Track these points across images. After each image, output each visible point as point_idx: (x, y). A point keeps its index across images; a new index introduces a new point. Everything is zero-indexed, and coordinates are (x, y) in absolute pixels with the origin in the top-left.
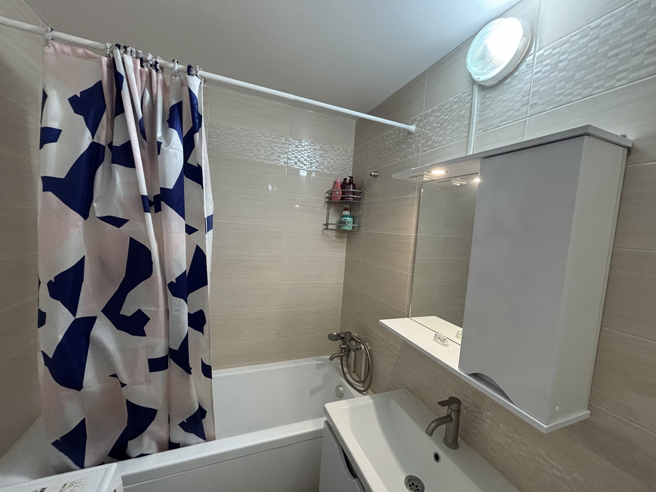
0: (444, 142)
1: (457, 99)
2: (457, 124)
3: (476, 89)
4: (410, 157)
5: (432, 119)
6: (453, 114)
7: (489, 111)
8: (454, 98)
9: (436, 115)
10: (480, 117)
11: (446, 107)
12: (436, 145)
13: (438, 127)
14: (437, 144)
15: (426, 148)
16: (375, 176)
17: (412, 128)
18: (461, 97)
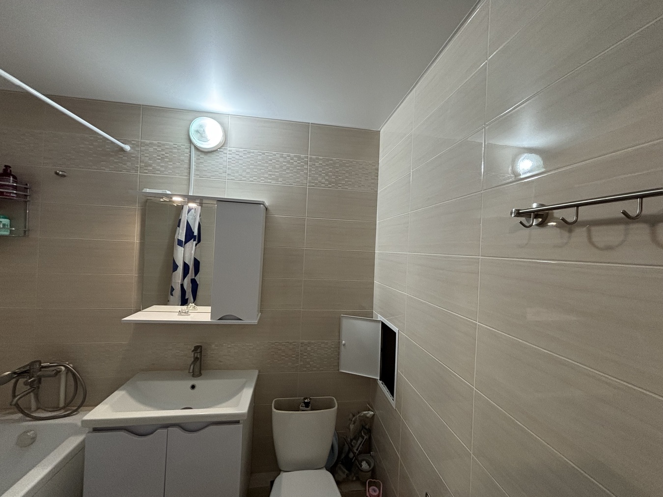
0: (167, 173)
1: (176, 146)
2: (177, 164)
3: (193, 148)
4: (124, 172)
5: (151, 149)
6: (174, 155)
7: (203, 166)
8: (174, 144)
9: (156, 149)
10: (197, 167)
11: (166, 147)
12: (157, 172)
13: (159, 159)
14: (159, 172)
15: (146, 171)
16: (63, 176)
17: (127, 148)
18: (180, 146)
